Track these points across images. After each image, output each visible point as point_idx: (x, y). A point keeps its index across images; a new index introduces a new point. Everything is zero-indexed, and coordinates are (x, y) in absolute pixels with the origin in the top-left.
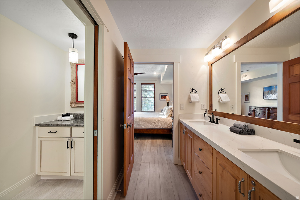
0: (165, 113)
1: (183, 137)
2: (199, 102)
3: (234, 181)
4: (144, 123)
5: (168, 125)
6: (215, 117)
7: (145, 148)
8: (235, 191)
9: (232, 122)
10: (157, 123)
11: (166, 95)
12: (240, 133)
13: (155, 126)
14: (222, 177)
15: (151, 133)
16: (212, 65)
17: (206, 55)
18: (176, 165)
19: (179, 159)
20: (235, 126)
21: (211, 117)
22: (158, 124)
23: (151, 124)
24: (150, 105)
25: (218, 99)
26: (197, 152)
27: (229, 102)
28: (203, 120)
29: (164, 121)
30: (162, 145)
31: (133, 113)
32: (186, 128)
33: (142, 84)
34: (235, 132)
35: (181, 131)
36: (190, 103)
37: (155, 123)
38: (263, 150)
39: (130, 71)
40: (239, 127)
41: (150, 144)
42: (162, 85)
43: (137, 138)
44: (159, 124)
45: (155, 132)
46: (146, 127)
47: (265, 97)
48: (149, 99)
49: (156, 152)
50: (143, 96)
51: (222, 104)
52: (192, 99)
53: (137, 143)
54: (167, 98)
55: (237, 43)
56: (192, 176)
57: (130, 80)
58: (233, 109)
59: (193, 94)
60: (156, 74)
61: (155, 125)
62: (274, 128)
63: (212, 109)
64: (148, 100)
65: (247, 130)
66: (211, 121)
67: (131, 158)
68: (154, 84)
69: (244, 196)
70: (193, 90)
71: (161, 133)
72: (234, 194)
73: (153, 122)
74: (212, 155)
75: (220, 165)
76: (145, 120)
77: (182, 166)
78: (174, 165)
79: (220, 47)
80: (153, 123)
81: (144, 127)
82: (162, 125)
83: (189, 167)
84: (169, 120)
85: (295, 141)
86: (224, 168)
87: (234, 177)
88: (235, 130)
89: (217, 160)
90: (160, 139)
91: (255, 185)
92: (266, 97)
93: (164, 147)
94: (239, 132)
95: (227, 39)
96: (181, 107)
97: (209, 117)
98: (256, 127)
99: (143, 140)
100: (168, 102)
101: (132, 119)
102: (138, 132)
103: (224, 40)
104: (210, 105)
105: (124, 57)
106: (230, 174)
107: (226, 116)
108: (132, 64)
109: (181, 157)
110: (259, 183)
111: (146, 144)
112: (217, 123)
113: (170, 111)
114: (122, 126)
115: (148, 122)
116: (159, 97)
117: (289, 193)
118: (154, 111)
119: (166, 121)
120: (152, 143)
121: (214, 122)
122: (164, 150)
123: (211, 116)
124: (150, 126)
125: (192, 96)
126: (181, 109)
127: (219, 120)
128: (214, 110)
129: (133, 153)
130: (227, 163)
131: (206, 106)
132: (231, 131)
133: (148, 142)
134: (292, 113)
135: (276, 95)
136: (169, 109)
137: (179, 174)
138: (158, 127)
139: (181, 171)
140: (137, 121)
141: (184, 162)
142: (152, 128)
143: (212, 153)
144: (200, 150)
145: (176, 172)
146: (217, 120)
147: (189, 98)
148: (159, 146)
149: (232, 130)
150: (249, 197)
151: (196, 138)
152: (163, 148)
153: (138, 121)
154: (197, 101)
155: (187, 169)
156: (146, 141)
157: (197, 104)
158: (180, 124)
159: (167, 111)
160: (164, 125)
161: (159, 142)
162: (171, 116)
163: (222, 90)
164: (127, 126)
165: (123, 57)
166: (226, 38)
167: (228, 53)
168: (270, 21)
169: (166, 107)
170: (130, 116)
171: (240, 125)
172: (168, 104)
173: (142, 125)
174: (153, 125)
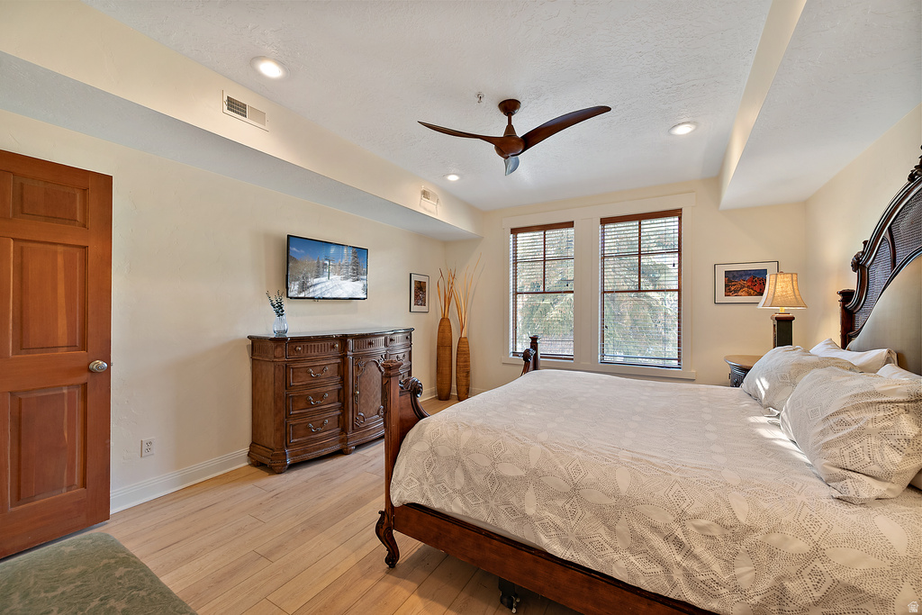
4: (562, 512)
10: (707, 556)
13: (678, 575)
23: (638, 544)
29: (817, 553)
33: (604, 221)
37: (680, 545)
54: (777, 286)
61: (688, 575)
68: (677, 213)
73: (655, 528)
80: (657, 541)
100: (782, 311)
115: (606, 517)
116: (709, 284)
118: (675, 364)
140: (502, 478)
172: (784, 331)
173: (545, 527)
174: (661, 562)
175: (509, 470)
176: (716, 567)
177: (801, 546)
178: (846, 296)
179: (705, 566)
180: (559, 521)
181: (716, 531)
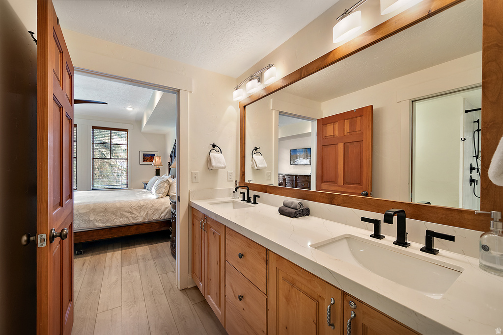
0: (153, 190)
1: (198, 235)
2: (224, 168)
3: (315, 304)
4: (102, 216)
5: (162, 213)
6: (252, 193)
7: (106, 272)
8: (315, 321)
9: (281, 200)
11: (154, 155)
12: (295, 216)
13: (130, 218)
14: (288, 299)
15: (120, 235)
16: (245, 107)
17: (236, 89)
18: (184, 290)
19: (190, 277)
20: (285, 205)
21: (244, 194)
22: (140, 213)
23: (122, 216)
24: (115, 174)
25: (252, 163)
26: (233, 260)
27: (265, 168)
28: (230, 199)
29: (153, 206)
30: (149, 256)
31: (70, 196)
32: (206, 217)
33: (94, 128)
34: (286, 214)
35: (193, 224)
36: (210, 169)
37: (131, 213)
38: (334, 238)
39: (61, 83)
40: (292, 206)
41: (120, 261)
42: (145, 134)
43: (81, 254)
44: (142, 213)
45: (133, 232)
46: (109, 224)
47: (292, 162)
48: (113, 162)
49: (136, 274)
50: (97, 155)
51: (257, 171)
52: (214, 163)
53: (82, 266)
54: (157, 160)
55: (285, 78)
56: (219, 306)
57: (61, 108)
58: (269, 179)
59: (214, 154)
60: (131, 110)
61: (132, 217)
62: (334, 204)
63: (244, 180)
64: (110, 164)
65: (302, 210)
66: (244, 200)
67: (66, 315)
68: (125, 130)
69: (334, 328)
70: (214, 146)
71: (147, 231)
72: (314, 326)
73: (126, 211)
74: (267, 264)
75: (284, 279)
76: (106, 209)
77: (196, 288)
78: (179, 292)
79: (260, 80)
80: (126, 214)
81: (101, 225)
82: (147, 214)
83: (214, 288)
84: (163, 204)
85: (363, 219)
86: (293, 284)
87: (312, 298)
88: (286, 211)
89: (278, 271)
90: (144, 243)
91: (356, 307)
92: (294, 162)
93: (154, 259)
94: (293, 214)
95: (272, 69)
96: (194, 177)
97: (241, 193)
98: (311, 204)
99: (99, 254)
100: (158, 167)
101: (67, 212)
102: (85, 239)
103: (268, 69)
104: (242, 174)
105: (35, 36)
106: (304, 293)
107: (268, 189)
108: (68, 69)
109: (193, 272)
110: (362, 302)
111: (108, 261)
112: (255, 203)
113: (166, 185)
114: (28, 241)
115: (114, 213)
117: (421, 315)
118: (126, 186)
119: (157, 206)
120: (123, 259)
121: (249, 201)
122: (156, 265)
123: (245, 191)
124: (119, 221)
125: (214, 158)
126: (194, 181)
127: (259, 197)
128: (247, 181)
129: (71, 299)
130: (298, 275)
131: (234, 175)
132: (281, 214)
133: (113, 258)
134: (327, 182)
135: (308, 160)
136: (163, 182)
137: (192, 307)
138: (140, 220)
139: (193, 300)
140: (82, 214)
141: (201, 281)
142: (124, 223)
143: (267, 261)
144: (241, 256)
145: (186, 305)
146: (255, 196)
147: (209, 161)
148: (143, 259)
149: (282, 212)
150: (349, 331)
151: (231, 235)
152: (151, 262)
153: (84, 214)
154: (223, 166)
155: (208, 294)
156: (109, 254)
157: (220, 171)
158: (192, 210)
159: (158, 186)
160: (153, 215)
161: (141, 251)
162: (167, 195)
163: (256, 149)
164: (52, 238)
165: (32, 33)
166: (270, 66)
167: (271, 92)
168: (331, 55)
169: (155, 177)
170: (61, 204)
171: (292, 203)
172: (158, 172)
173: (97, 221)
174: (127, 217)
175: (83, 211)
176: (137, 214)
177: (151, 205)
178: (169, 163)
179: (135, 215)
180: (101, 218)
181: (137, 208)
